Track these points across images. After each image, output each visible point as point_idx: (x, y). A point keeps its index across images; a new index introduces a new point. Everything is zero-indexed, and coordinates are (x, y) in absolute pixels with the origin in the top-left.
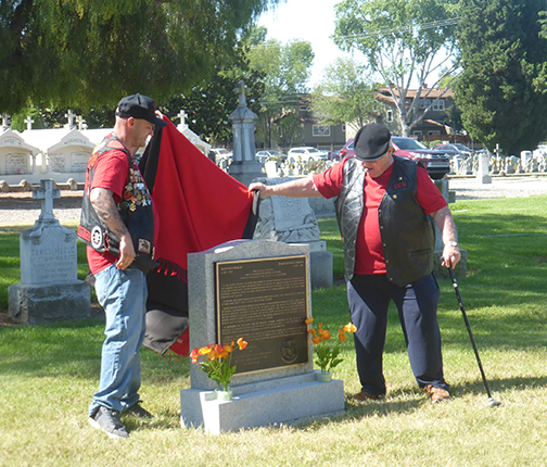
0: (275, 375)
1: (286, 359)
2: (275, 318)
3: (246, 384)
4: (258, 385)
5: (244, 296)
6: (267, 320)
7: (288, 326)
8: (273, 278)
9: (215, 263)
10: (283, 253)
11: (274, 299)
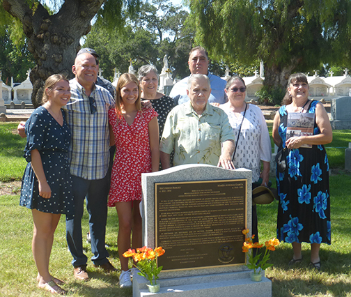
0: (213, 272)
1: (223, 260)
2: (213, 228)
3: (183, 277)
4: (192, 279)
5: (182, 210)
6: (205, 230)
7: (225, 234)
8: (212, 197)
9: (154, 183)
10: (225, 177)
11: (212, 214)
